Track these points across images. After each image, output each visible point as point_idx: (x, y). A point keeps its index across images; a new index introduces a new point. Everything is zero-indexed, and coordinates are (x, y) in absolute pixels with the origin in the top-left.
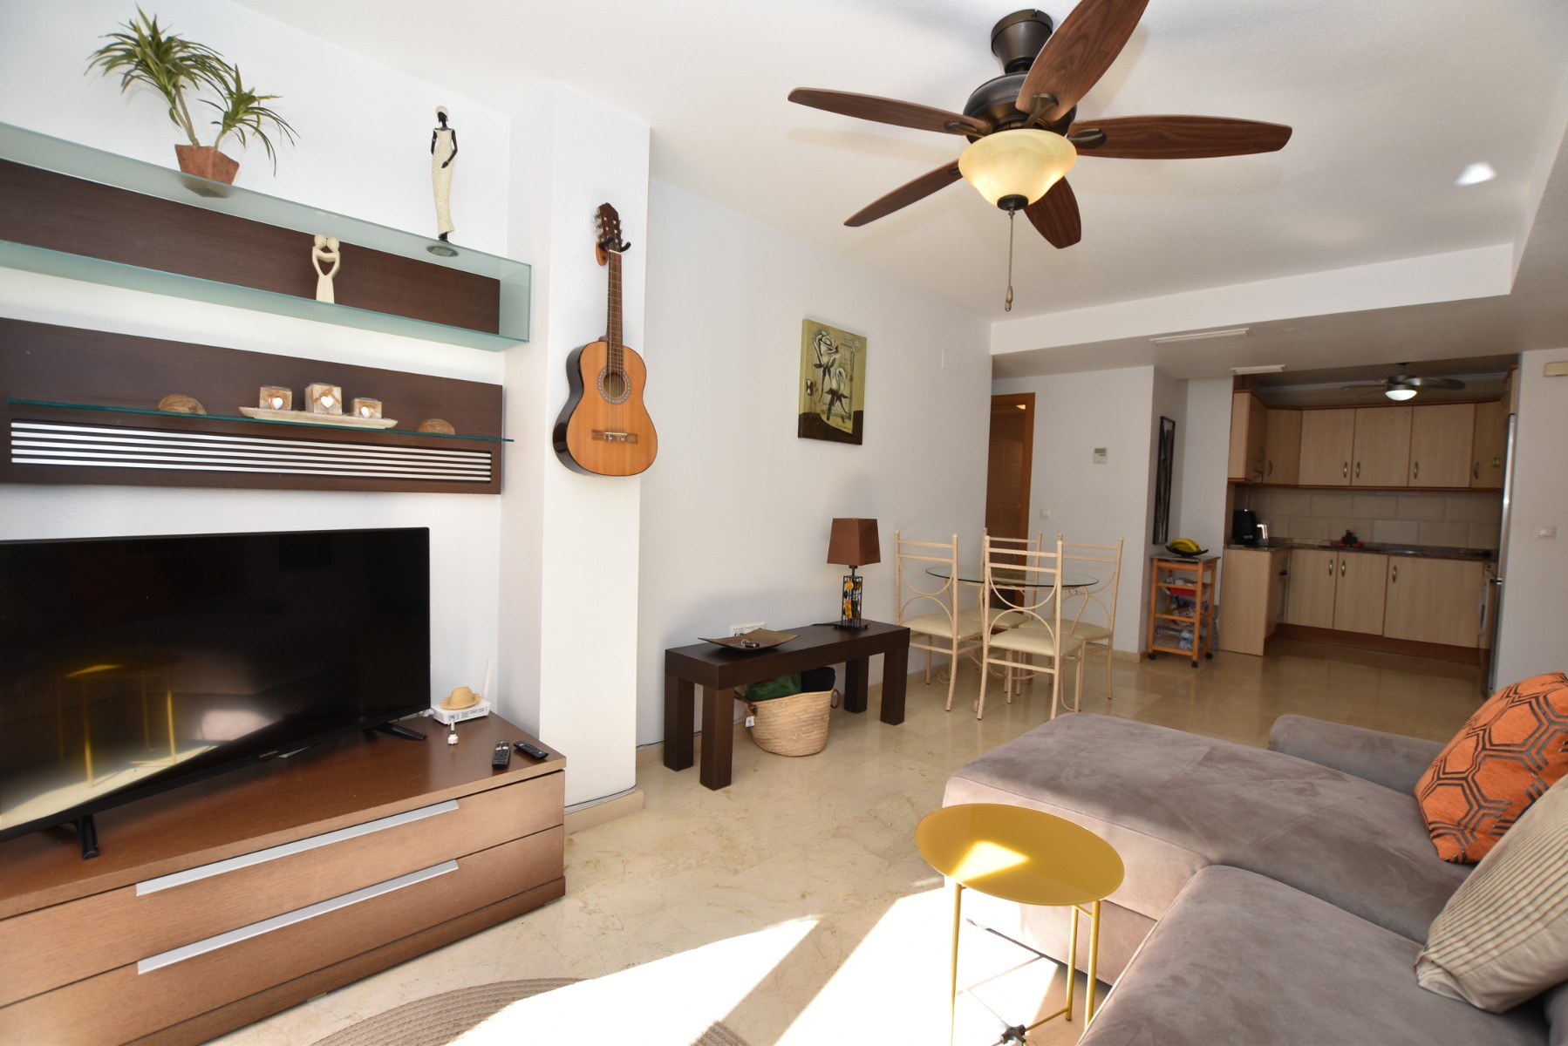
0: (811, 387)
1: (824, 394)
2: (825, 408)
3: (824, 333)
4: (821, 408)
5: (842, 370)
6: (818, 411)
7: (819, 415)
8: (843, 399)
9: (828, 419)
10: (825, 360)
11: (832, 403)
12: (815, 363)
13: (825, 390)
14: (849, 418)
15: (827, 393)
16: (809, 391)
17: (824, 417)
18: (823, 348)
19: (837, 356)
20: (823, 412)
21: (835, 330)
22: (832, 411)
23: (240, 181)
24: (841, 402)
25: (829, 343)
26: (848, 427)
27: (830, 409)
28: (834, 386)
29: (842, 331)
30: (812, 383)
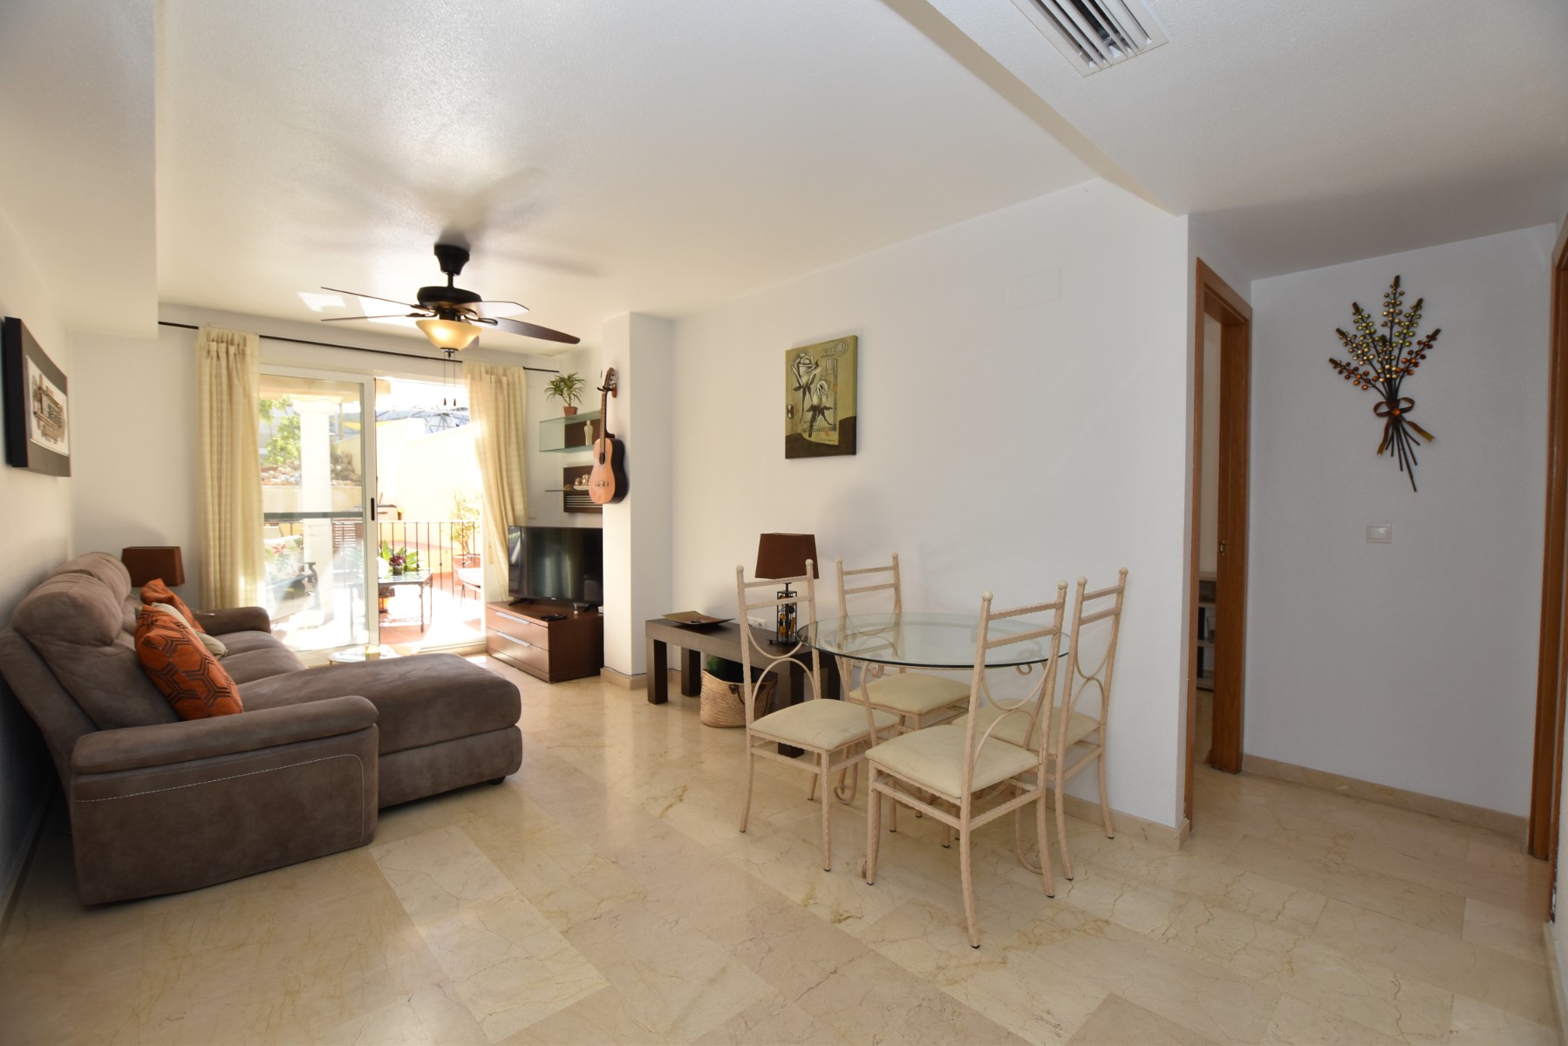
0: (791, 411)
1: (805, 413)
2: (806, 426)
3: (802, 355)
4: (802, 428)
5: (823, 382)
6: (799, 431)
7: (801, 435)
8: (826, 412)
9: (810, 436)
10: (804, 380)
11: (814, 419)
12: (794, 387)
13: (805, 410)
14: (834, 429)
15: (808, 411)
16: (790, 415)
17: (806, 436)
18: (802, 369)
19: (817, 371)
20: (805, 431)
21: (814, 346)
22: (814, 428)
23: (579, 412)
24: (823, 415)
25: (808, 362)
26: (833, 438)
27: (811, 426)
28: (815, 401)
29: (821, 344)
30: (792, 407)
